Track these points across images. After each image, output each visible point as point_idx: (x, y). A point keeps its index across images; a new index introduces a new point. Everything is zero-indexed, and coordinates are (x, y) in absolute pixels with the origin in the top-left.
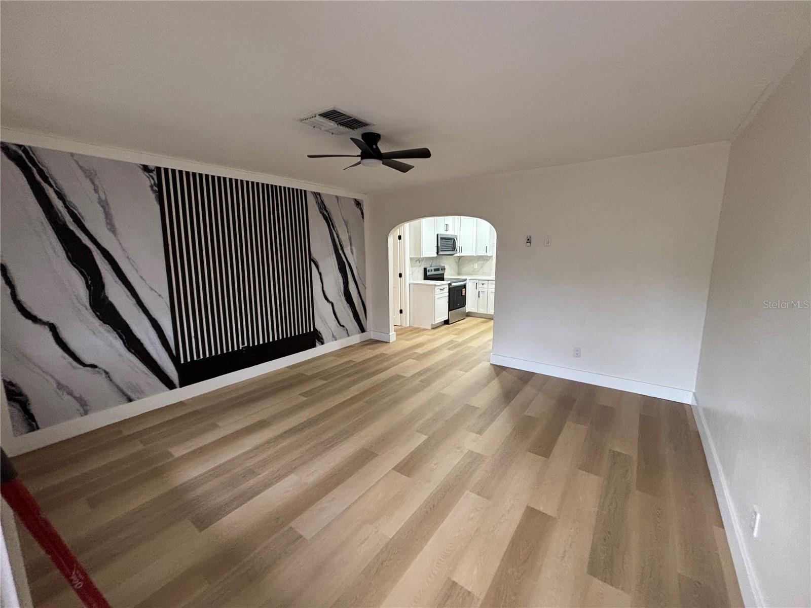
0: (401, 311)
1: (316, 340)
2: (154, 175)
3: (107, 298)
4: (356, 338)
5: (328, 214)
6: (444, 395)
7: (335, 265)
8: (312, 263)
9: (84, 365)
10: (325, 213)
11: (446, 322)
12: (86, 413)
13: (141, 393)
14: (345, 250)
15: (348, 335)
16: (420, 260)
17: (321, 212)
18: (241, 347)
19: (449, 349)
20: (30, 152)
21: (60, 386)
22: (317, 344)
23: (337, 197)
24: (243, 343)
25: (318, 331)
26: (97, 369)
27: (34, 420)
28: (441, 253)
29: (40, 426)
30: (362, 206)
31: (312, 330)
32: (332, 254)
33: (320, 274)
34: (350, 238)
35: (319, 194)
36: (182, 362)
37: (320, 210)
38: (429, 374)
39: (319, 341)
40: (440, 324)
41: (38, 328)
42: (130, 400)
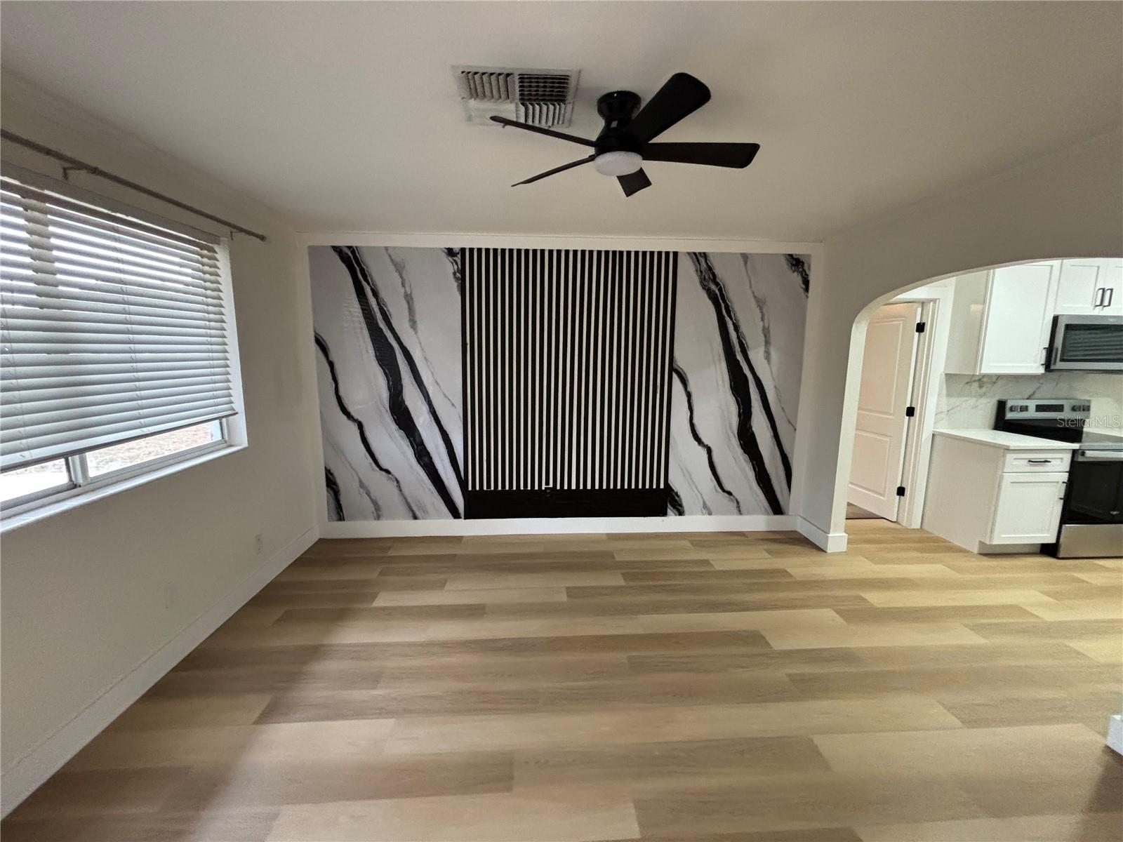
0: (901, 491)
1: (669, 505)
2: (458, 259)
3: (404, 401)
4: (758, 521)
5: (720, 290)
6: (815, 752)
7: (723, 381)
8: (675, 376)
9: (381, 469)
10: (713, 287)
11: (1049, 550)
12: (378, 517)
13: (426, 515)
14: (751, 355)
15: (740, 511)
16: (984, 381)
17: (704, 287)
18: (544, 487)
19: (976, 628)
20: (357, 252)
21: (362, 484)
22: (669, 511)
23: (745, 257)
24: (547, 483)
25: (673, 490)
26: (390, 476)
27: (342, 511)
28: (1059, 365)
29: (345, 519)
30: (806, 267)
31: (662, 486)
32: (720, 360)
33: (689, 395)
34: (766, 332)
35: (705, 255)
36: (470, 489)
37: (701, 282)
38: (835, 669)
39: (674, 507)
40: (1026, 550)
41: (350, 423)
42: (415, 517)
